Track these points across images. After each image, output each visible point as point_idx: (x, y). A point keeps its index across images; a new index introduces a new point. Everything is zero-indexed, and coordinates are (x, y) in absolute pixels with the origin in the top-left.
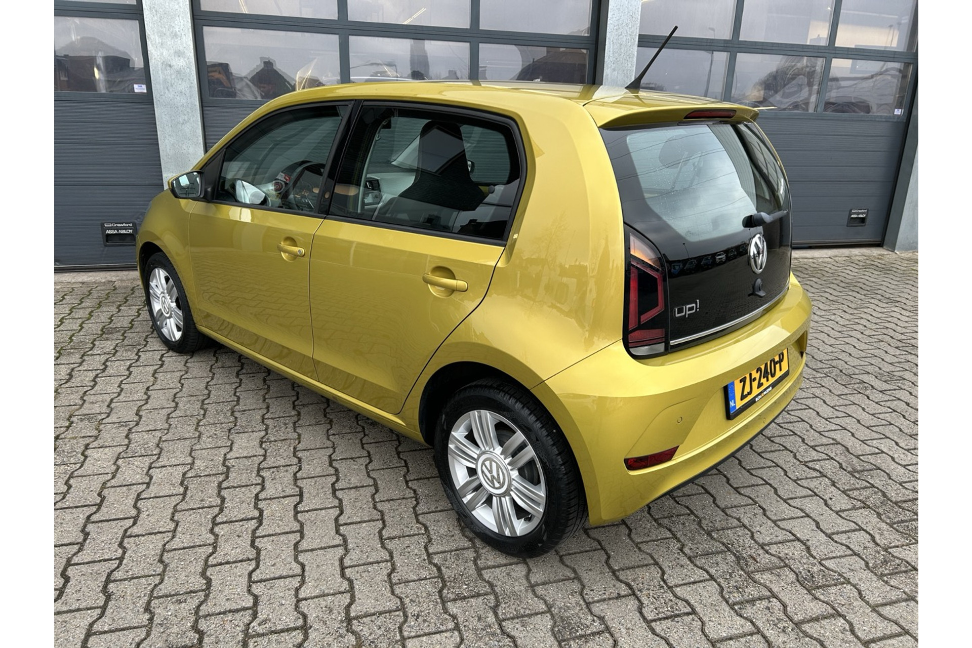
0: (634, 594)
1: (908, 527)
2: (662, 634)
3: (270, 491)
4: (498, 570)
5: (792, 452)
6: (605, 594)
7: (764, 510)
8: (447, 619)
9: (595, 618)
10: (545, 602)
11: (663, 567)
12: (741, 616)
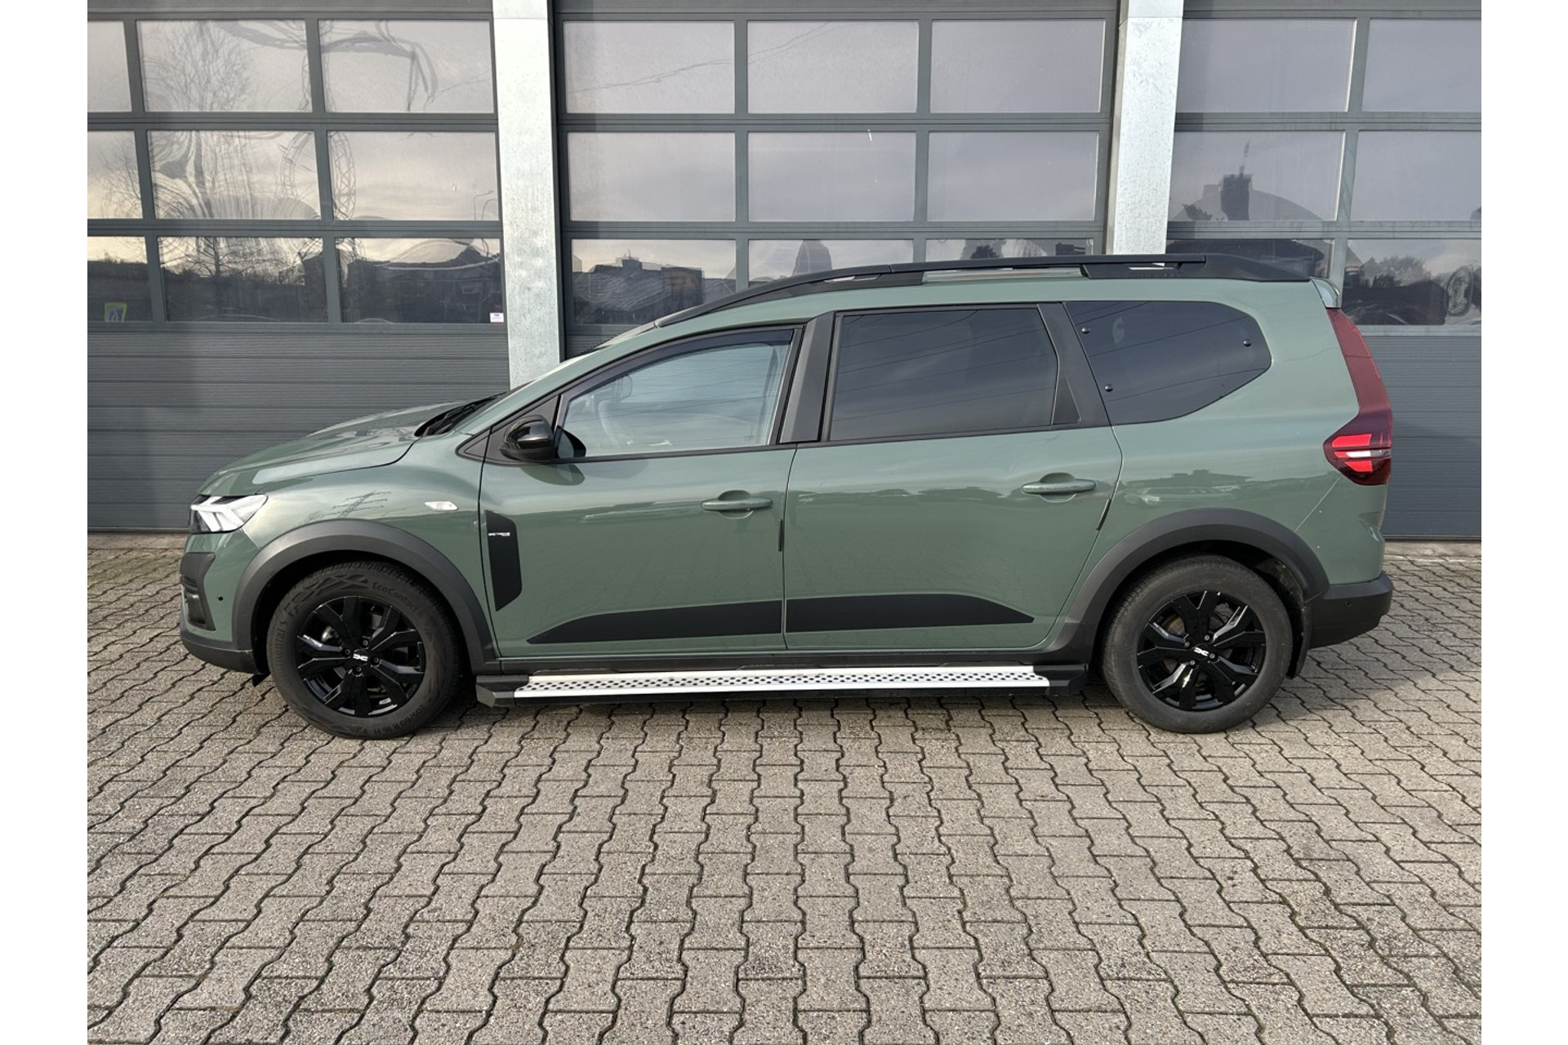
0: (863, 949)
1: (1328, 934)
2: (868, 993)
3: (506, 788)
4: (713, 900)
5: (1222, 823)
6: (825, 942)
7: (1117, 885)
8: (624, 937)
9: (797, 964)
10: (748, 940)
11: (920, 929)
12: (985, 991)
